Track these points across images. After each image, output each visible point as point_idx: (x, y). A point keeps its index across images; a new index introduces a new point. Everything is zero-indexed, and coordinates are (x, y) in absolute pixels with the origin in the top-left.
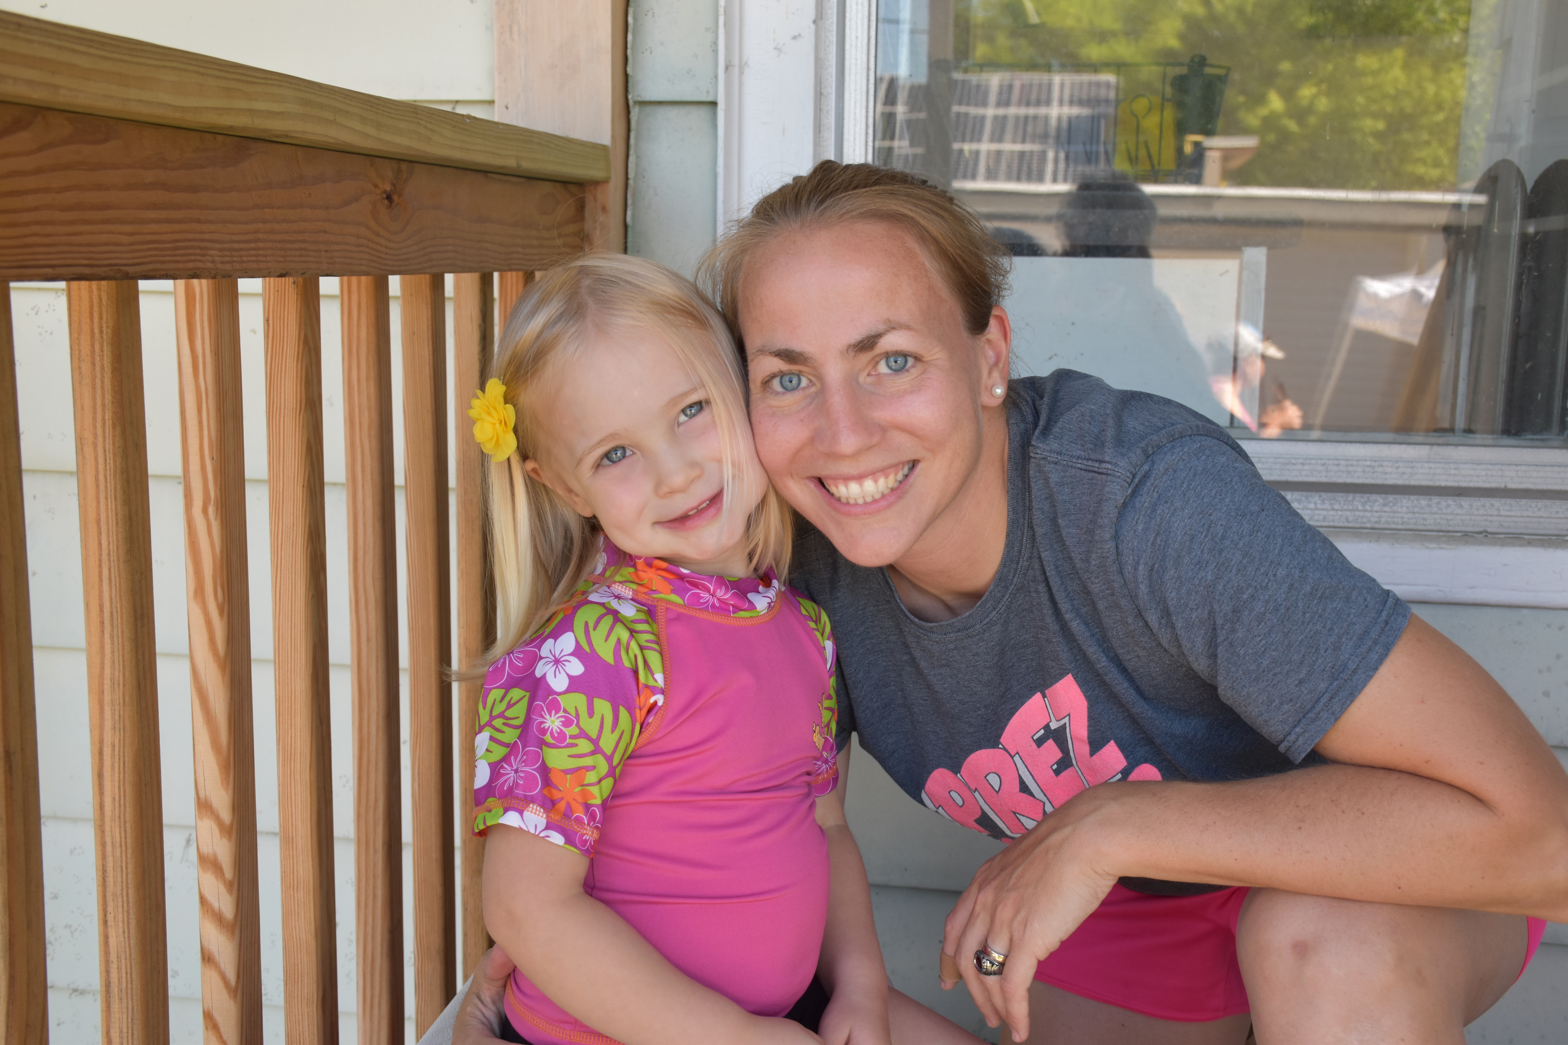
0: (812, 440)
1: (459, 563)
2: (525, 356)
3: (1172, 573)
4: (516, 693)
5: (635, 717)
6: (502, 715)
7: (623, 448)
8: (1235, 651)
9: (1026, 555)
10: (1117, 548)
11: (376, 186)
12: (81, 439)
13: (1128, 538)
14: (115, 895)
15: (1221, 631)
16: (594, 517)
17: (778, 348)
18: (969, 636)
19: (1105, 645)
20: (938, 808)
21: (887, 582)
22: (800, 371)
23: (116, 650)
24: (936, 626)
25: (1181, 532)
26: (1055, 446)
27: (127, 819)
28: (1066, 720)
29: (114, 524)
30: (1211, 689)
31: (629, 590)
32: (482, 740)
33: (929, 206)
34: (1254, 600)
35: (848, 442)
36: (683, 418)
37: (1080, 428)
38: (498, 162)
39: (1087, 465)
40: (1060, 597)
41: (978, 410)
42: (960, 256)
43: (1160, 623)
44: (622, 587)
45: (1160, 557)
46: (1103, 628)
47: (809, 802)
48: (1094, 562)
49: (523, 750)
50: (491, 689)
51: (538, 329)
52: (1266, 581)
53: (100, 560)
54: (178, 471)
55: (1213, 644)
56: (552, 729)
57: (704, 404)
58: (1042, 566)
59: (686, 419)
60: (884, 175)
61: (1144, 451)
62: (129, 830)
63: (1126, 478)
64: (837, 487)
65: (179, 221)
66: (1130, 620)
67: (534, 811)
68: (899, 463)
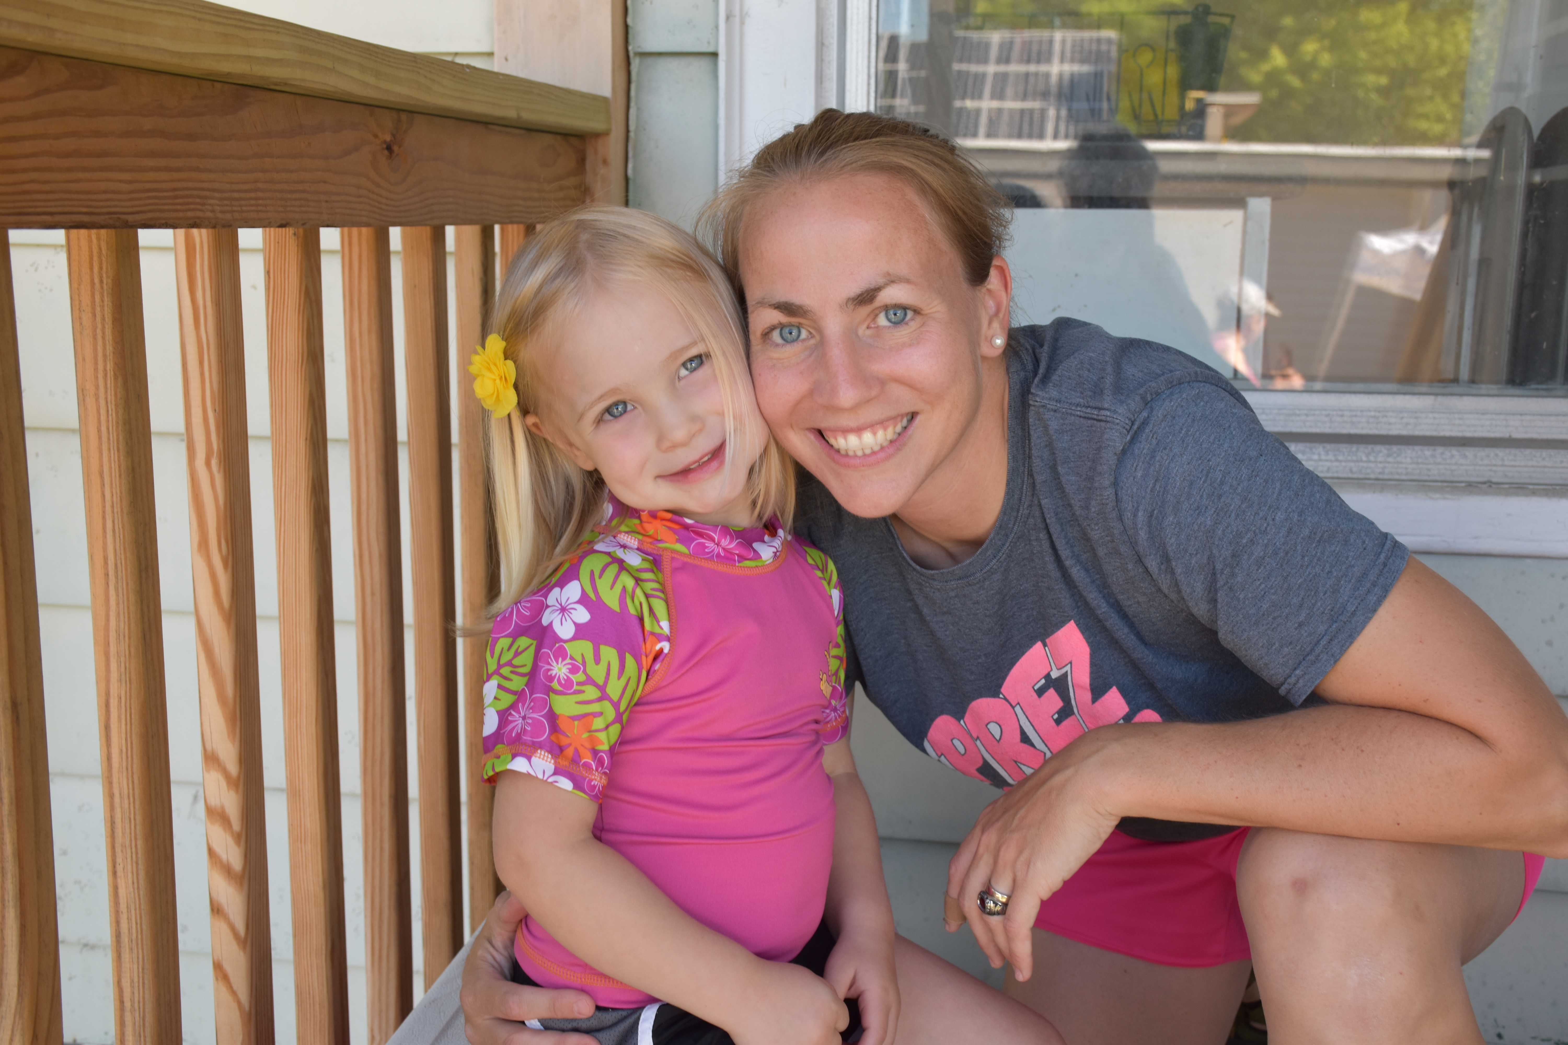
0: (811, 393)
1: (462, 518)
2: (525, 312)
3: (1171, 519)
4: (524, 642)
5: (642, 664)
6: (509, 663)
7: (625, 403)
8: (1235, 596)
9: (1026, 503)
10: (1116, 494)
11: (376, 136)
12: (83, 390)
13: (1127, 485)
14: (123, 846)
15: (1221, 576)
16: (596, 470)
17: (777, 301)
18: (969, 584)
19: (1105, 591)
20: (940, 757)
21: (889, 530)
22: (800, 323)
23: (121, 602)
24: (937, 574)
25: (1180, 479)
26: (1054, 393)
27: (135, 770)
28: (1068, 668)
29: (117, 475)
30: (1210, 634)
31: (635, 540)
32: (490, 688)
33: (930, 157)
34: (1253, 544)
35: (847, 396)
36: (683, 372)
37: (1079, 375)
38: (498, 112)
39: (1086, 413)
40: (1060, 544)
41: (977, 360)
42: (960, 208)
43: (1160, 569)
44: (628, 537)
45: (1159, 503)
46: (1104, 574)
47: (816, 749)
48: (1093, 510)
49: (530, 697)
50: (498, 638)
51: (536, 286)
52: (1265, 525)
53: (104, 512)
54: (181, 427)
55: (1213, 589)
56: (559, 676)
57: (704, 358)
58: (1043, 513)
59: (687, 373)
60: (886, 125)
61: (1143, 398)
62: (136, 782)
63: (1125, 425)
64: (836, 439)
65: (178, 170)
66: (1130, 566)
67: (542, 757)
68: (898, 415)
